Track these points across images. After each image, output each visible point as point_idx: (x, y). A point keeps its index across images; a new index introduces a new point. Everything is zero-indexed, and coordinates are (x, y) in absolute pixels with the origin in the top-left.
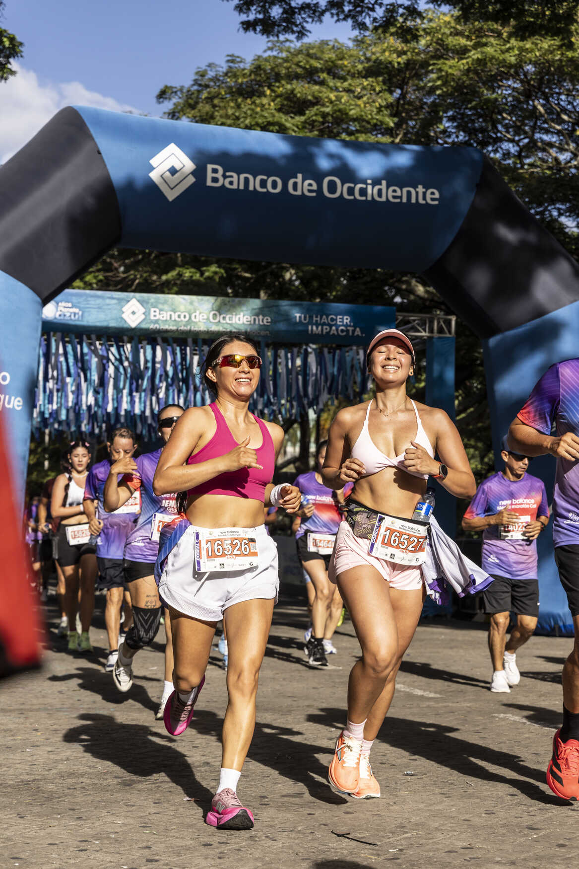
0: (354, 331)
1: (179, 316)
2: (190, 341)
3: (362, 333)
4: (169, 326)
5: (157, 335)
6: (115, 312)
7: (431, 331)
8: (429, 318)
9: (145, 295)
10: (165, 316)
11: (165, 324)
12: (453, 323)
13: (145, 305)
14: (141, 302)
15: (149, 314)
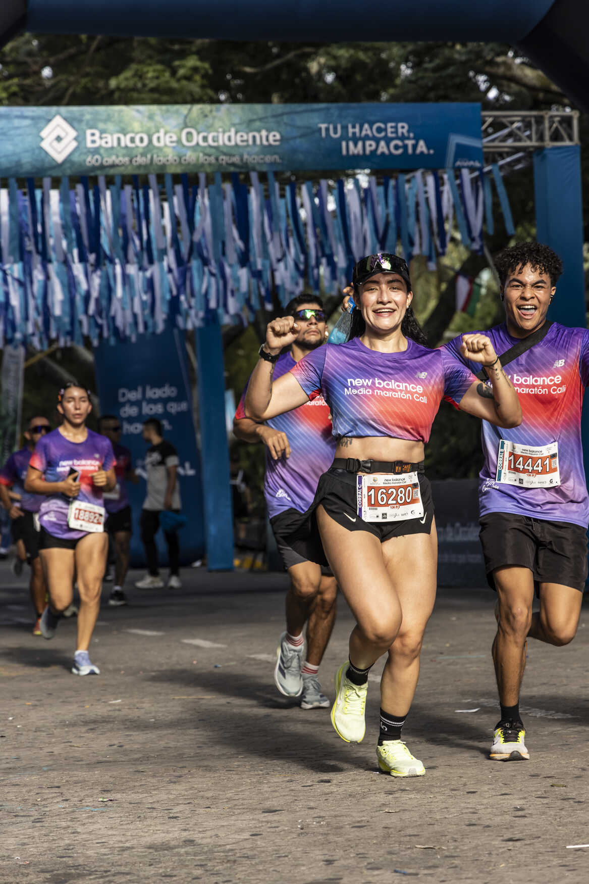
0: (415, 147)
1: (132, 140)
2: (153, 180)
3: (428, 148)
4: (117, 156)
5: (98, 172)
6: (29, 139)
7: (541, 138)
8: (535, 117)
9: (75, 109)
10: (110, 140)
11: (110, 156)
12: (575, 123)
13: (76, 124)
14: (70, 121)
15: (85, 139)
